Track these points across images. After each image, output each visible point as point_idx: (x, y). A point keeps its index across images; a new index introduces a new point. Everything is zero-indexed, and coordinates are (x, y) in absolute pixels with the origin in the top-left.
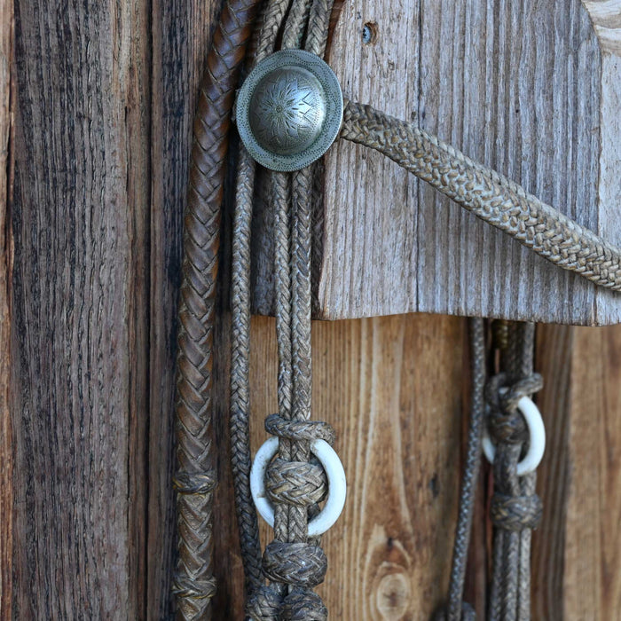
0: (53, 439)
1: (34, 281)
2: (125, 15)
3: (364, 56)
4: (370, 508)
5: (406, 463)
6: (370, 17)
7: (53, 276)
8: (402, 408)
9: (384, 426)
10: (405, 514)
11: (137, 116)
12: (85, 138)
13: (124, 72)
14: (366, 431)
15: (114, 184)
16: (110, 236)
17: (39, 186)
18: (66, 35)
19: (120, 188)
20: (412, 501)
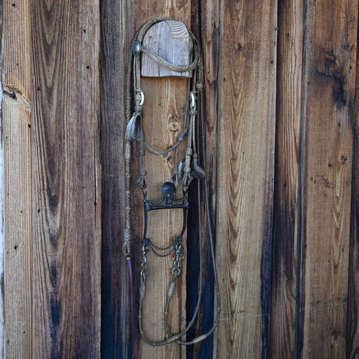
0: (111, 92)
1: (108, 71)
2: (123, 37)
3: (149, 41)
4: (168, 110)
5: (177, 105)
6: (151, 35)
7: (111, 71)
8: (176, 96)
9: (171, 98)
10: (177, 113)
11: (125, 50)
12: (116, 53)
13: (123, 44)
14: (167, 98)
15: (121, 59)
16: (121, 66)
17: (109, 59)
18: (113, 40)
19: (123, 60)
20: (178, 111)
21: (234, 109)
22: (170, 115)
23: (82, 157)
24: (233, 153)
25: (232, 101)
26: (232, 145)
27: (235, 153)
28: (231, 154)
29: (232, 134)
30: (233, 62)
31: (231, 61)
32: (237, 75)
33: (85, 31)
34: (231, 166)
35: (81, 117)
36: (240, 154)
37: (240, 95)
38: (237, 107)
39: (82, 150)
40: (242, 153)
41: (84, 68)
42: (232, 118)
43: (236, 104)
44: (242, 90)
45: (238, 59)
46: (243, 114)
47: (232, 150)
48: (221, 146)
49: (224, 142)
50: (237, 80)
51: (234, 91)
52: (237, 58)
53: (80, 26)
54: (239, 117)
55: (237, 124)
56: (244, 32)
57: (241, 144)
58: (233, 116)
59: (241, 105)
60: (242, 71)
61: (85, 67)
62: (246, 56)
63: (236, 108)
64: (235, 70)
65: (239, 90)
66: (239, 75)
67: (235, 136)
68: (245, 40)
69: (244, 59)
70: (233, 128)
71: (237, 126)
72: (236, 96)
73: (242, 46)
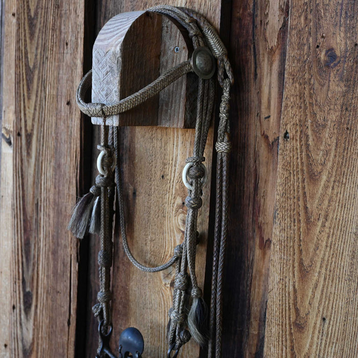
14: (175, 165)
21: (306, 208)
22: (179, 201)
23: (58, 245)
24: (297, 310)
25: (304, 188)
26: (295, 291)
27: (302, 314)
28: (293, 310)
29: (296, 265)
30: (311, 97)
31: (307, 92)
32: (319, 128)
33: (67, 44)
34: (292, 341)
35: (59, 182)
36: (313, 320)
37: (324, 178)
38: (315, 205)
39: (58, 233)
40: (319, 319)
41: (64, 103)
42: (299, 229)
43: (312, 197)
44: (329, 164)
45: (325, 88)
46: (327, 224)
47: (295, 304)
48: (270, 287)
49: (277, 279)
50: (318, 139)
51: (309, 165)
52: (323, 86)
53: (62, 36)
54: (318, 229)
55: (312, 247)
56: (346, 17)
57: (318, 295)
58: (302, 224)
59: (326, 202)
60: (334, 116)
61: (66, 103)
62: (348, 80)
63: (313, 206)
64: (314, 115)
65: (323, 164)
66: (324, 126)
67: (304, 272)
68: (346, 38)
69: (341, 88)
70: (301, 251)
71: (311, 250)
72: (313, 177)
73: (338, 53)
